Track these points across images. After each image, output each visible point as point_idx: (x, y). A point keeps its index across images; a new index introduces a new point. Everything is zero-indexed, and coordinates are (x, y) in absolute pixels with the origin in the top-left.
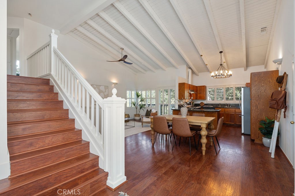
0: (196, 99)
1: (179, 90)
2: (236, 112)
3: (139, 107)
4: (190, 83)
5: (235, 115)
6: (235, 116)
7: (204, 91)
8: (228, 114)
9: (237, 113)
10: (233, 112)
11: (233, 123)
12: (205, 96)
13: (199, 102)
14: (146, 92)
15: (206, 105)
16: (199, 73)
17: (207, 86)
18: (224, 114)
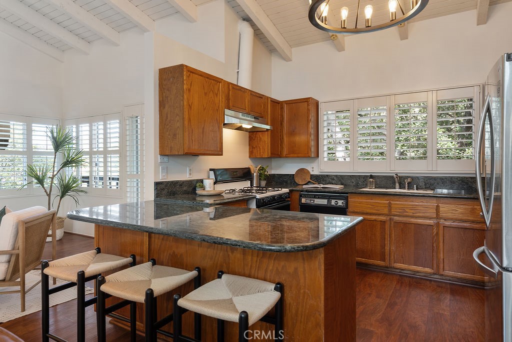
0: (276, 154)
1: (162, 104)
2: (442, 214)
3: (56, 192)
4: (245, 82)
5: (435, 231)
6: (437, 234)
7: (308, 121)
8: (405, 224)
9: (447, 223)
10: (430, 218)
11: (428, 270)
12: (313, 143)
13: (289, 168)
14: (91, 127)
15: (318, 179)
16: (293, 49)
17: (320, 100)
18: (387, 226)
